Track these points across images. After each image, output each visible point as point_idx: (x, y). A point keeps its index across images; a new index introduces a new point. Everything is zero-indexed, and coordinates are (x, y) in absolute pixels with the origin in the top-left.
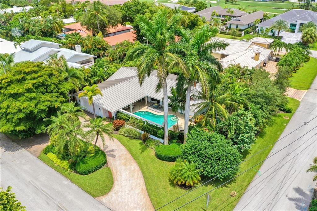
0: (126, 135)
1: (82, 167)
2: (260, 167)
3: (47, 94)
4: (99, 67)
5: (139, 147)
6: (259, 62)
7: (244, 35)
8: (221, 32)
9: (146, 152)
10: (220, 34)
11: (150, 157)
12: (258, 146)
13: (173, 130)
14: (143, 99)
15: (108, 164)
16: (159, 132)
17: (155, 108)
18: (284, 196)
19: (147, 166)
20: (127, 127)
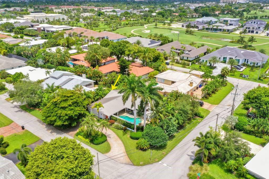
0: (115, 128)
1: (96, 141)
2: (179, 143)
3: (77, 107)
4: (99, 90)
5: (122, 133)
6: (193, 87)
7: (191, 65)
8: (176, 62)
9: (125, 136)
10: (176, 63)
11: (127, 138)
12: (180, 134)
13: (139, 126)
14: (124, 109)
15: (108, 141)
16: (132, 126)
17: (130, 114)
18: (186, 155)
19: (126, 141)
20: (116, 124)
